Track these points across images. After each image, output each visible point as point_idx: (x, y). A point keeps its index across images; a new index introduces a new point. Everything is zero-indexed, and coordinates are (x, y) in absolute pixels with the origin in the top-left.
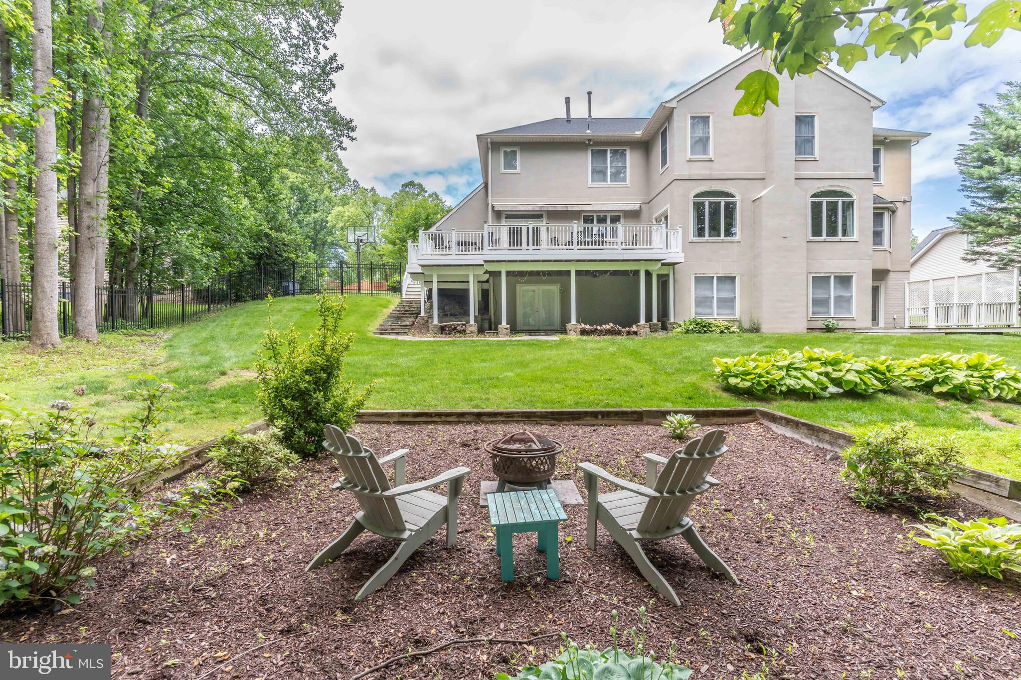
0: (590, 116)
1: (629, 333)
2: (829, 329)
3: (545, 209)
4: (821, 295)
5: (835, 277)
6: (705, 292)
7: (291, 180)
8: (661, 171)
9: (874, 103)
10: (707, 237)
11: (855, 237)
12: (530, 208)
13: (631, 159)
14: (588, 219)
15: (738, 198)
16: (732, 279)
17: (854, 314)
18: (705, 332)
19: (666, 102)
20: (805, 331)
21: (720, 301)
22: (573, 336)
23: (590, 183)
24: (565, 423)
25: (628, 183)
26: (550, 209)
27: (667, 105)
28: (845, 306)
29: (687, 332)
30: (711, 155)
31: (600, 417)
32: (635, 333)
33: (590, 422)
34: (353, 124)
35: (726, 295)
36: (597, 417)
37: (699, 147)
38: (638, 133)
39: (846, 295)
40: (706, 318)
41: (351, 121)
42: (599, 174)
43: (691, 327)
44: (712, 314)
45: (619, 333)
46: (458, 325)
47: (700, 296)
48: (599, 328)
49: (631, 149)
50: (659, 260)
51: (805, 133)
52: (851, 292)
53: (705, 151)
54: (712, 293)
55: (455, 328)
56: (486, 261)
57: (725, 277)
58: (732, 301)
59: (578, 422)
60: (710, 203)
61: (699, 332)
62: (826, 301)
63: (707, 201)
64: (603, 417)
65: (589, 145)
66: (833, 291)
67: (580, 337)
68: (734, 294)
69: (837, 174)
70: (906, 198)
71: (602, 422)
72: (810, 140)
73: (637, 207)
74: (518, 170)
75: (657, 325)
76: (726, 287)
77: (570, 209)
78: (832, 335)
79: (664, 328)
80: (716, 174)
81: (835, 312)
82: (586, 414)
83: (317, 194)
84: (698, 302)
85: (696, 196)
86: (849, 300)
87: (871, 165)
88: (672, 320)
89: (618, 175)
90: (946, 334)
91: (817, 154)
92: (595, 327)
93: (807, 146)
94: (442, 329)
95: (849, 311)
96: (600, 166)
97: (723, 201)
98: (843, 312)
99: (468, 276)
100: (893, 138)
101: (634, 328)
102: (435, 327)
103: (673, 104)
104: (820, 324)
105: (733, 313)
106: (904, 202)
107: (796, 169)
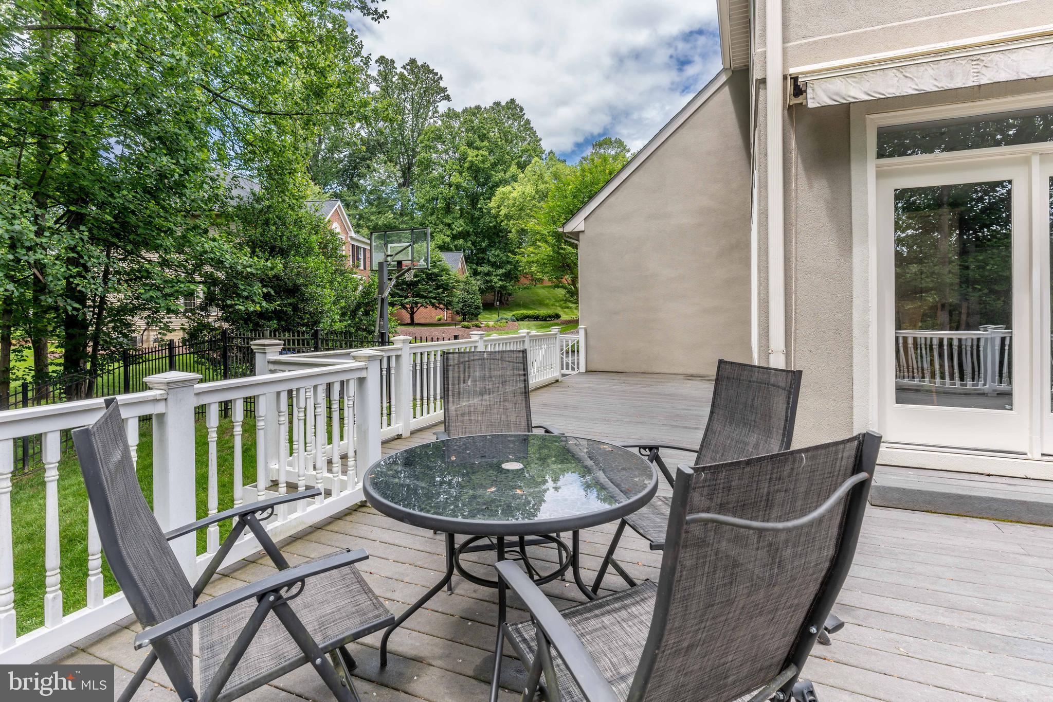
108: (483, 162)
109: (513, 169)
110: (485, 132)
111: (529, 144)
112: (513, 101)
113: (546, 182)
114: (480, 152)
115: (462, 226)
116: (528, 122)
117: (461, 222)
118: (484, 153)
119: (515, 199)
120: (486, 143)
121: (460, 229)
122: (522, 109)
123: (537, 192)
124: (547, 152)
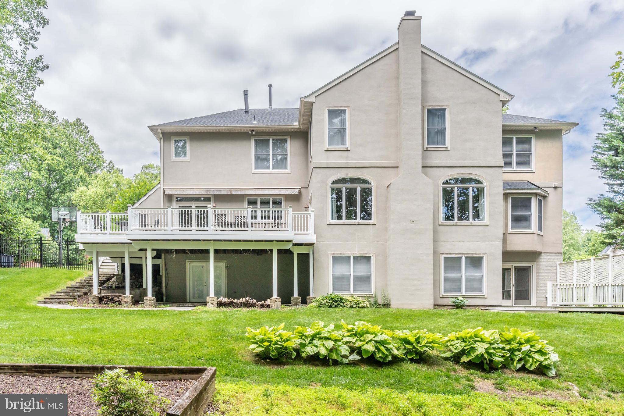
0: (270, 106)
1: (262, 306)
2: (458, 306)
3: (211, 193)
4: (453, 275)
5: (466, 258)
6: (342, 270)
7: (47, 161)
9: (503, 97)
10: (344, 220)
11: (485, 222)
12: (197, 192)
13: (292, 146)
14: (252, 203)
15: (373, 185)
16: (368, 259)
17: (485, 292)
18: (336, 306)
19: (305, 97)
20: (432, 307)
21: (356, 279)
22: (211, 307)
23: (253, 170)
24: (47, 375)
25: (289, 169)
26: (216, 193)
27: (306, 100)
28: (476, 285)
29: (320, 306)
30: (348, 146)
31: (75, 371)
32: (268, 306)
33: (67, 375)
34: (55, 115)
35: (362, 273)
36: (72, 371)
37: (337, 138)
38: (296, 124)
39: (477, 274)
40: (340, 294)
41: (54, 112)
42: (261, 160)
43: (324, 302)
44: (349, 290)
45: (253, 306)
46: (115, 296)
47: (337, 274)
48: (235, 301)
49: (292, 138)
50: (291, 241)
51: (437, 125)
52: (482, 272)
53: (343, 142)
54: (349, 271)
55: (112, 299)
56: (133, 240)
57: (361, 257)
58: (368, 279)
59: (57, 375)
60: (347, 189)
61: (331, 307)
62: (458, 280)
63: (344, 187)
64: (77, 371)
65: (252, 135)
66: (464, 271)
67: (216, 308)
68: (370, 271)
69: (467, 162)
70: (556, 184)
71: (77, 375)
72: (442, 132)
73: (296, 192)
74: (188, 158)
75: (297, 299)
76: (362, 266)
77: (233, 193)
78: (461, 312)
79: (304, 302)
80: (352, 162)
81: (466, 291)
82: (63, 368)
83: (72, 175)
84: (336, 279)
85: (334, 183)
86: (480, 280)
87: (500, 153)
88: (312, 295)
89: (282, 162)
90: (560, 312)
91: (448, 145)
92: (231, 300)
93: (440, 138)
94: (101, 300)
95: (481, 290)
96: (263, 154)
97: (359, 187)
98: (474, 290)
99: (124, 253)
100: (542, 128)
101: (268, 302)
102: (94, 297)
103: (312, 99)
104: (449, 301)
105: (370, 290)
106: (555, 188)
107: (423, 158)
108: (58, 165)
109: (81, 172)
110: (57, 142)
111: (93, 155)
112: (79, 120)
113: (111, 187)
114: (55, 157)
115: (40, 211)
116: (91, 138)
117: (39, 208)
118: (58, 158)
119: (90, 196)
120: (58, 150)
121: (39, 213)
122: (86, 127)
123: (105, 193)
124: (107, 162)
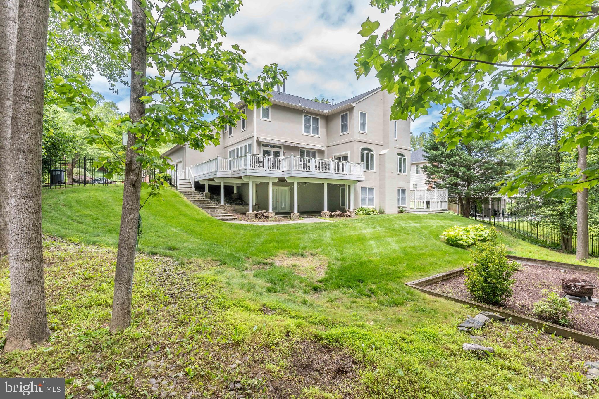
0: (284, 91)
1: (347, 216)
2: (401, 211)
3: (284, 144)
5: (401, 189)
6: (364, 195)
8: (341, 134)
9: (411, 120)
10: (365, 169)
11: (406, 174)
12: (277, 142)
13: (321, 123)
14: (302, 152)
15: (374, 152)
17: (406, 205)
21: (369, 199)
23: (303, 133)
25: (319, 135)
26: (287, 144)
28: (403, 201)
29: (363, 214)
30: (366, 132)
32: (349, 216)
35: (371, 196)
37: (362, 127)
38: (326, 112)
42: (307, 128)
43: (364, 212)
44: (366, 205)
45: (343, 216)
46: (264, 213)
47: (363, 197)
48: (336, 213)
49: (321, 118)
52: (405, 196)
53: (364, 129)
54: (367, 195)
55: (262, 215)
57: (371, 188)
58: (372, 199)
60: (367, 154)
63: (365, 152)
65: (304, 113)
66: (401, 195)
68: (374, 196)
69: (402, 147)
73: (323, 149)
74: (270, 119)
76: (371, 192)
80: (368, 140)
84: (362, 199)
85: (363, 149)
89: (316, 130)
91: (397, 138)
94: (256, 216)
96: (308, 125)
97: (370, 153)
101: (348, 213)
102: (252, 214)
103: (355, 105)
105: (373, 204)
